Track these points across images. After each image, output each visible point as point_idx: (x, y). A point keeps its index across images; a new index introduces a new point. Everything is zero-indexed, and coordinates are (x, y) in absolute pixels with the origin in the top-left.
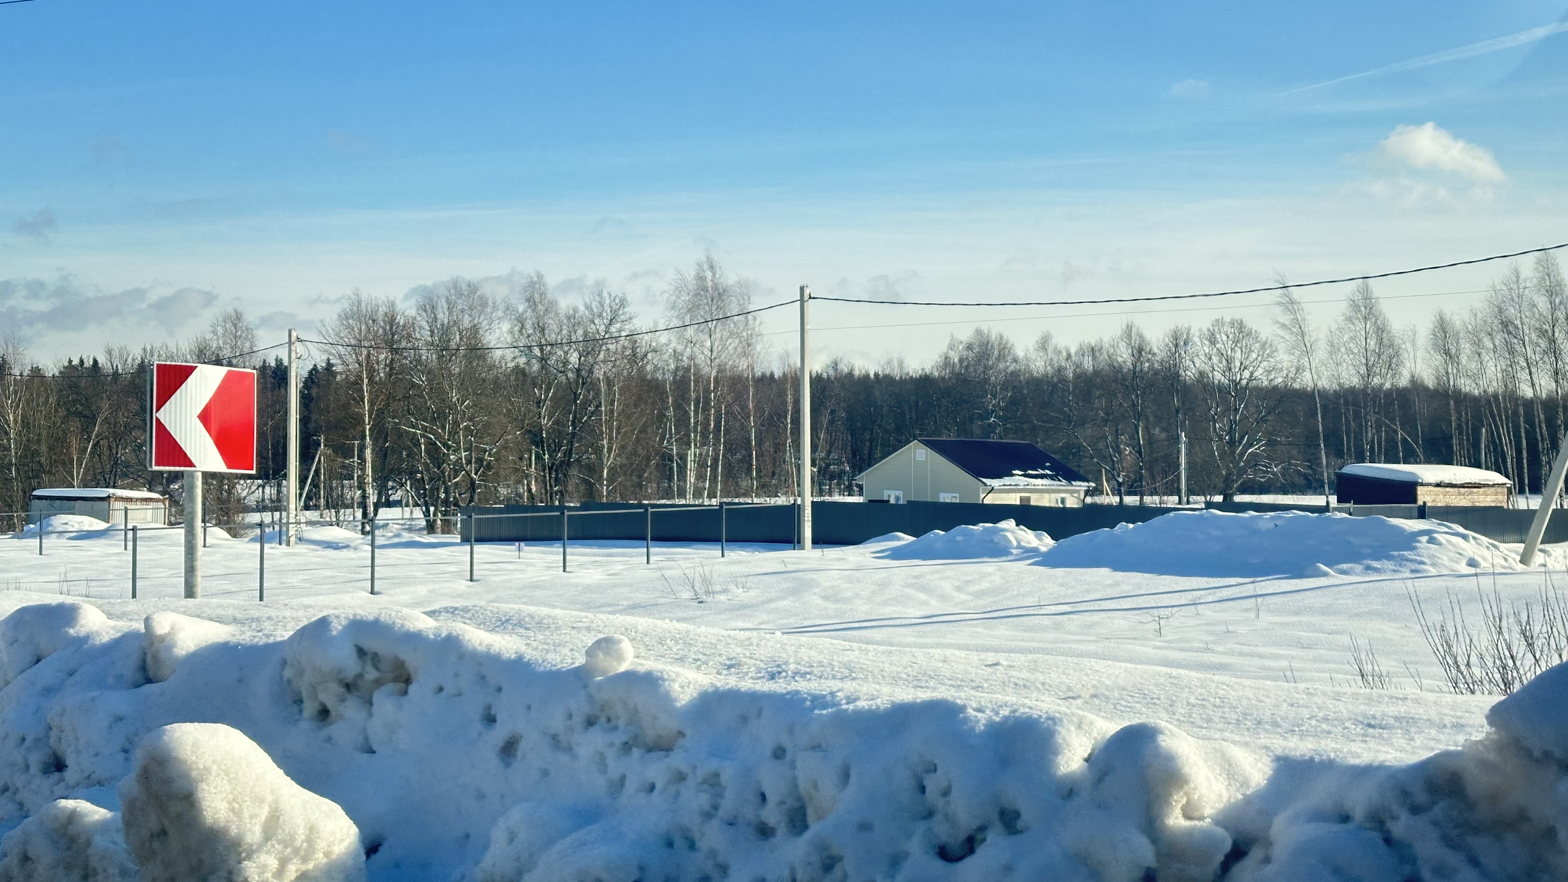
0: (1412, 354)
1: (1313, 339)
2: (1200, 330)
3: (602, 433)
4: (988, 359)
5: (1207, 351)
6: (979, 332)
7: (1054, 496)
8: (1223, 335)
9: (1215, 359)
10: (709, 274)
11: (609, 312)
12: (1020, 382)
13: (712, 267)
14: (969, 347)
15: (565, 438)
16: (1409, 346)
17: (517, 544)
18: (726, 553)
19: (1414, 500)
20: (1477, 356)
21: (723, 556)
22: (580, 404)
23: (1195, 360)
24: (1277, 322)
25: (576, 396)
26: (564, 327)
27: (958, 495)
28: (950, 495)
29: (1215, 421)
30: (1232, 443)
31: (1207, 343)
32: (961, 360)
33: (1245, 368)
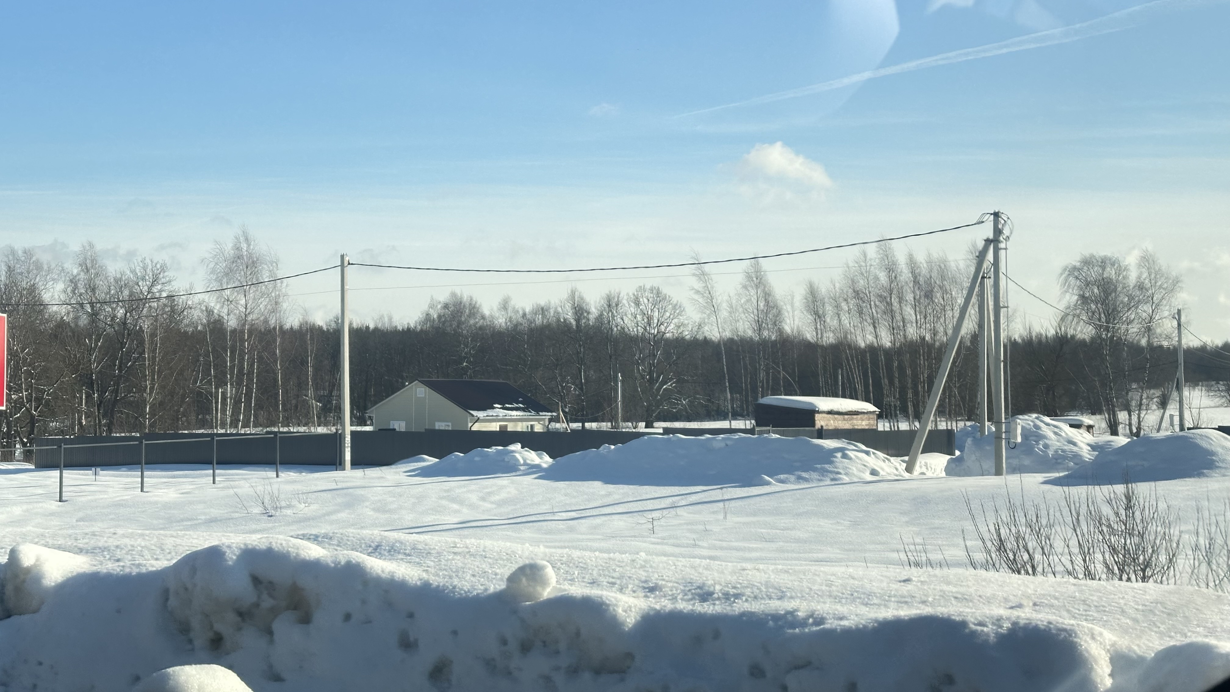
0: (791, 314)
1: (719, 301)
2: (628, 294)
3: (146, 376)
4: (461, 317)
5: (633, 311)
6: (453, 294)
7: (525, 424)
8: (644, 299)
9: (639, 318)
10: (244, 246)
11: (151, 275)
12: (487, 334)
13: (247, 240)
14: (446, 306)
15: (112, 380)
16: (789, 307)
17: (93, 469)
18: (280, 474)
19: (813, 425)
20: (837, 316)
21: (277, 476)
22: (126, 351)
23: (625, 318)
24: (693, 289)
25: (123, 345)
26: (112, 288)
27: (450, 424)
28: (443, 424)
29: (639, 364)
30: (652, 381)
31: (633, 305)
32: (440, 317)
33: (662, 324)
